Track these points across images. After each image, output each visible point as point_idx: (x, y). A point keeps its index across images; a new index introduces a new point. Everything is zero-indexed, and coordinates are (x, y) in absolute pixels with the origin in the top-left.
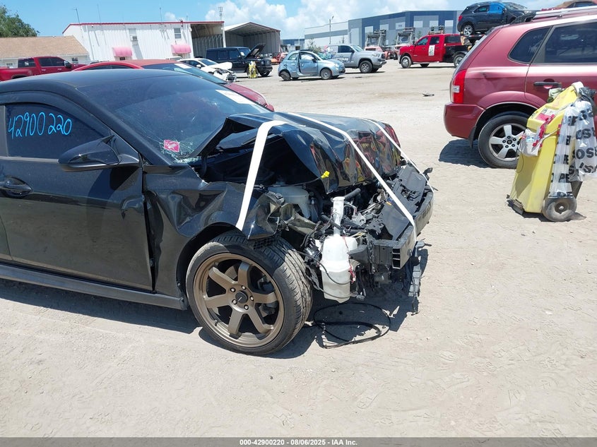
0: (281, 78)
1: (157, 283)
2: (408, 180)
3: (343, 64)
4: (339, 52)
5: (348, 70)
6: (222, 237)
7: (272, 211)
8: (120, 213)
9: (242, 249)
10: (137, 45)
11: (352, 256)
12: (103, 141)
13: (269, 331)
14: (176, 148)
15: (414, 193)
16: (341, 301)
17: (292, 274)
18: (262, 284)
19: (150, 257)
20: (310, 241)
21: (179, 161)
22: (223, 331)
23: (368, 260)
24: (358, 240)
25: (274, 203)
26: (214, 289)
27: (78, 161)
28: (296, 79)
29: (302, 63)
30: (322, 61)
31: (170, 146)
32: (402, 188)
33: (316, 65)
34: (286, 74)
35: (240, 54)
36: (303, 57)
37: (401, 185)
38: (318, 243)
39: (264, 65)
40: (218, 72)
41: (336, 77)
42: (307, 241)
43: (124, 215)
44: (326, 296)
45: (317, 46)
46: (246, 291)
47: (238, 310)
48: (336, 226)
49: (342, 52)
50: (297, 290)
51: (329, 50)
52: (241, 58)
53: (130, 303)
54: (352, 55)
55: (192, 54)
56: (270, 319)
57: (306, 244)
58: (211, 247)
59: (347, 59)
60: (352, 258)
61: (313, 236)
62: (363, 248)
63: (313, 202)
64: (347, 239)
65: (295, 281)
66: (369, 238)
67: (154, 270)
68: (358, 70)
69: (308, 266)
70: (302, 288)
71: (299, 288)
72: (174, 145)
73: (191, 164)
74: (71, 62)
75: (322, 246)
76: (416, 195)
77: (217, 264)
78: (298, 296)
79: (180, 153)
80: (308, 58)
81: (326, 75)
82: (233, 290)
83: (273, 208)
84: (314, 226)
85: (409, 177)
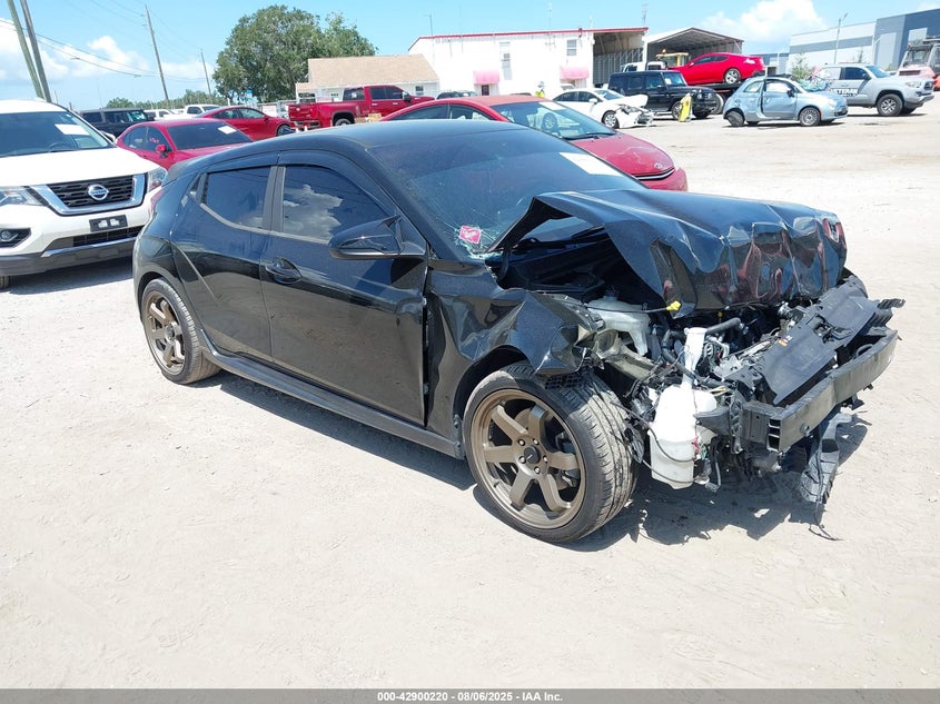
0: (727, 123)
1: (431, 417)
2: (835, 309)
3: (844, 101)
4: (841, 78)
5: (852, 110)
6: (513, 367)
7: (580, 339)
8: (395, 317)
9: (536, 387)
10: (509, 66)
11: (703, 421)
12: (385, 222)
13: (563, 510)
14: (475, 238)
15: (840, 330)
16: (676, 487)
17: (603, 435)
18: (561, 441)
19: (424, 382)
20: (640, 390)
21: (474, 257)
22: (503, 494)
23: (729, 430)
24: (718, 399)
25: (586, 327)
26: (499, 437)
27: (354, 244)
28: (753, 124)
29: (767, 97)
30: (805, 94)
31: (469, 235)
32: (819, 321)
33: (793, 100)
34: (737, 116)
35: (664, 83)
36: (772, 87)
37: (819, 316)
38: (652, 393)
39: (702, 100)
40: (623, 110)
41: (829, 123)
42: (637, 388)
43: (398, 322)
44: (654, 476)
45: (810, 66)
46: (539, 447)
47: (526, 472)
48: (686, 371)
49: (846, 79)
50: (608, 459)
51: (823, 74)
52: (664, 88)
53: (403, 440)
54: (864, 84)
55: (590, 80)
56: (567, 494)
57: (635, 392)
58: (497, 379)
59: (856, 91)
60: (700, 424)
61: (647, 381)
62: (723, 410)
63: (654, 332)
64: (700, 393)
65: (607, 445)
66: (736, 396)
67: (428, 399)
68: (874, 111)
69: (630, 426)
70: (617, 457)
71: (613, 455)
72: (474, 234)
73: (488, 262)
74: (413, 93)
75: (658, 400)
76: (843, 334)
77: (504, 403)
78: (609, 468)
79: (479, 245)
80: (782, 88)
81: (809, 118)
82: (522, 443)
83: (583, 333)
84: (650, 368)
85: (840, 305)
